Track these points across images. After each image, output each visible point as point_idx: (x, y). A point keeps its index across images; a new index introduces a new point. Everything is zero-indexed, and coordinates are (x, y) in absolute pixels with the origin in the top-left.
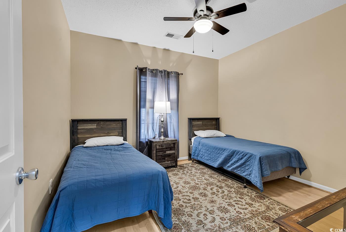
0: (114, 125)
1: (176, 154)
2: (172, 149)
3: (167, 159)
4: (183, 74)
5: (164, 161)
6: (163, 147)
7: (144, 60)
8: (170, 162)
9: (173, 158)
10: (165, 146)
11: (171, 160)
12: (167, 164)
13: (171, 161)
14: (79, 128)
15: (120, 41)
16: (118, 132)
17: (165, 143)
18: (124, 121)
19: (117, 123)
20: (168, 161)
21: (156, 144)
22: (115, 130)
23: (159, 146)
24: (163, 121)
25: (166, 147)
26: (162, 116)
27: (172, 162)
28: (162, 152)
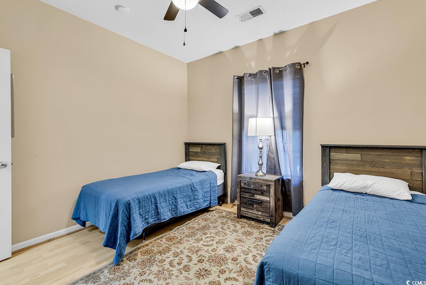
0: (213, 150)
1: (271, 204)
2: (265, 193)
3: (256, 207)
4: (307, 63)
5: (252, 208)
6: (250, 187)
7: (247, 65)
8: (260, 213)
9: (266, 210)
10: (253, 186)
11: (262, 210)
12: (257, 215)
13: (262, 212)
14: (190, 150)
15: (221, 53)
16: (217, 158)
17: (252, 181)
18: (222, 146)
19: (216, 147)
20: (258, 211)
21: (240, 181)
22: (214, 155)
23: (245, 184)
24: (262, 148)
25: (254, 188)
26: (261, 141)
27: (264, 214)
28: (249, 194)
